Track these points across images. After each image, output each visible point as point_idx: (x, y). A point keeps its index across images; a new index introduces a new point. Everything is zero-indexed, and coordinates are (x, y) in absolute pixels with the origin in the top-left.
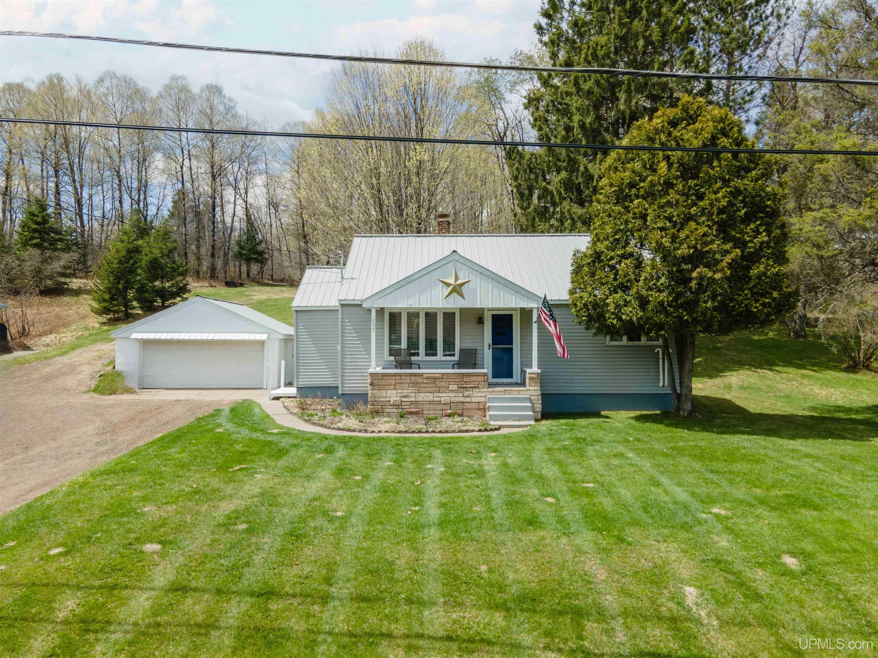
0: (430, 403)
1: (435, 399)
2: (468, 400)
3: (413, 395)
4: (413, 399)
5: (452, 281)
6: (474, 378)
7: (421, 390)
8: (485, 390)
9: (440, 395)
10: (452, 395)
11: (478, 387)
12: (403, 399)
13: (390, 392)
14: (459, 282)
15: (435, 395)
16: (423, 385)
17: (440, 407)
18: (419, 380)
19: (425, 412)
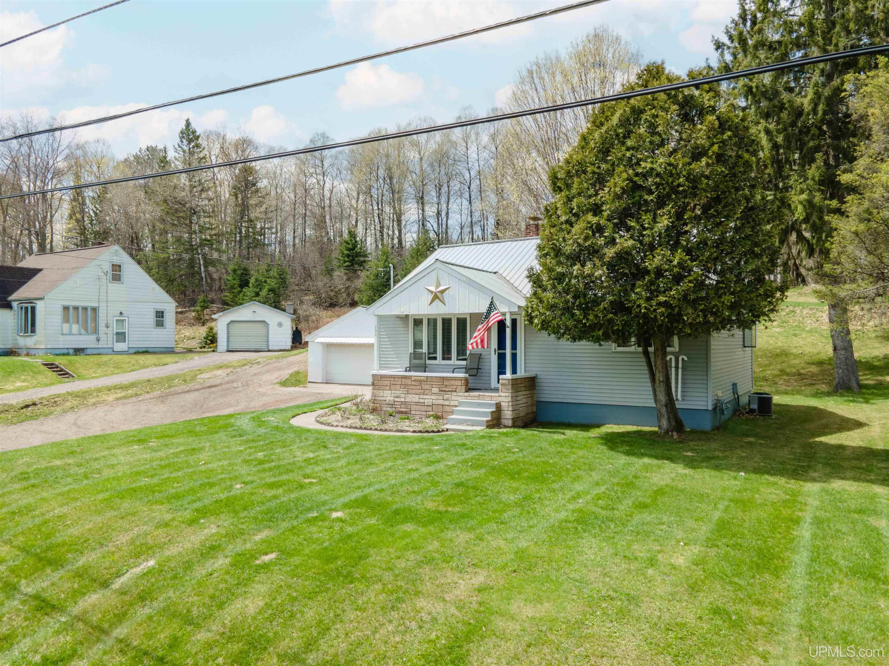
0: (417, 403)
1: (421, 401)
2: (447, 403)
3: (403, 396)
4: (403, 400)
5: (433, 289)
6: (453, 382)
7: (410, 391)
8: (462, 394)
9: (425, 397)
10: (434, 397)
11: (455, 391)
12: (396, 400)
13: (385, 392)
14: (441, 288)
15: (421, 396)
16: (412, 387)
17: (424, 408)
18: (409, 382)
19: (413, 412)
